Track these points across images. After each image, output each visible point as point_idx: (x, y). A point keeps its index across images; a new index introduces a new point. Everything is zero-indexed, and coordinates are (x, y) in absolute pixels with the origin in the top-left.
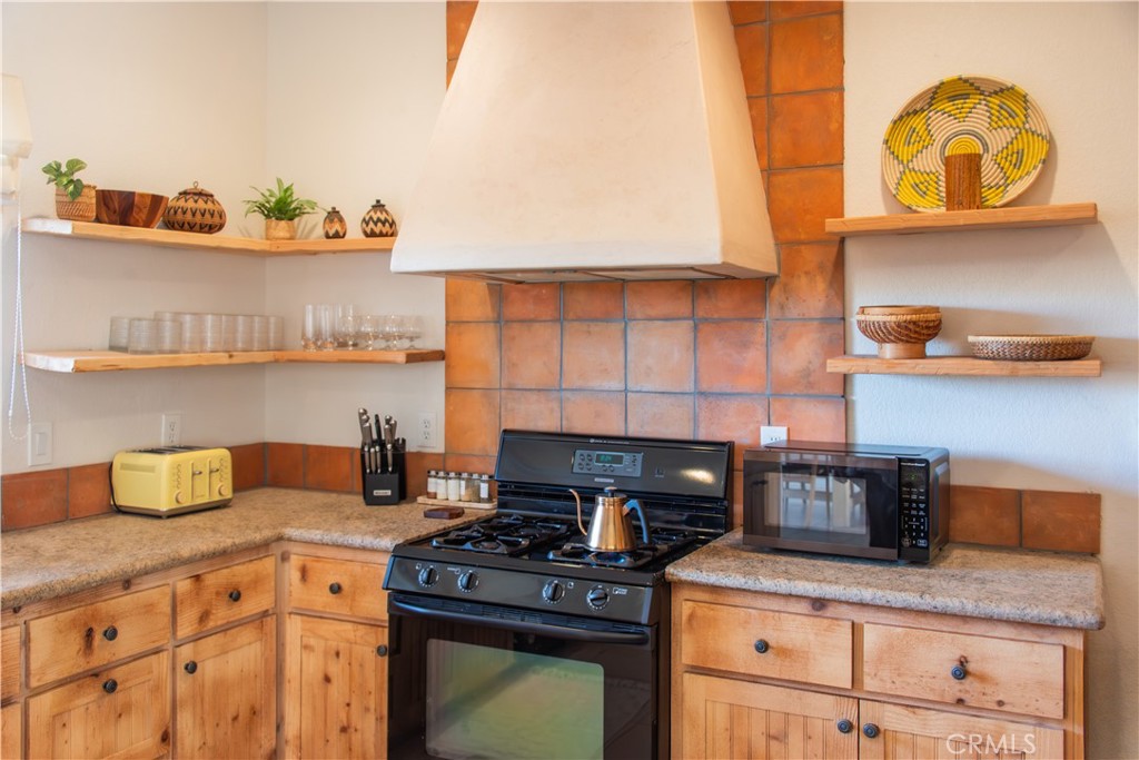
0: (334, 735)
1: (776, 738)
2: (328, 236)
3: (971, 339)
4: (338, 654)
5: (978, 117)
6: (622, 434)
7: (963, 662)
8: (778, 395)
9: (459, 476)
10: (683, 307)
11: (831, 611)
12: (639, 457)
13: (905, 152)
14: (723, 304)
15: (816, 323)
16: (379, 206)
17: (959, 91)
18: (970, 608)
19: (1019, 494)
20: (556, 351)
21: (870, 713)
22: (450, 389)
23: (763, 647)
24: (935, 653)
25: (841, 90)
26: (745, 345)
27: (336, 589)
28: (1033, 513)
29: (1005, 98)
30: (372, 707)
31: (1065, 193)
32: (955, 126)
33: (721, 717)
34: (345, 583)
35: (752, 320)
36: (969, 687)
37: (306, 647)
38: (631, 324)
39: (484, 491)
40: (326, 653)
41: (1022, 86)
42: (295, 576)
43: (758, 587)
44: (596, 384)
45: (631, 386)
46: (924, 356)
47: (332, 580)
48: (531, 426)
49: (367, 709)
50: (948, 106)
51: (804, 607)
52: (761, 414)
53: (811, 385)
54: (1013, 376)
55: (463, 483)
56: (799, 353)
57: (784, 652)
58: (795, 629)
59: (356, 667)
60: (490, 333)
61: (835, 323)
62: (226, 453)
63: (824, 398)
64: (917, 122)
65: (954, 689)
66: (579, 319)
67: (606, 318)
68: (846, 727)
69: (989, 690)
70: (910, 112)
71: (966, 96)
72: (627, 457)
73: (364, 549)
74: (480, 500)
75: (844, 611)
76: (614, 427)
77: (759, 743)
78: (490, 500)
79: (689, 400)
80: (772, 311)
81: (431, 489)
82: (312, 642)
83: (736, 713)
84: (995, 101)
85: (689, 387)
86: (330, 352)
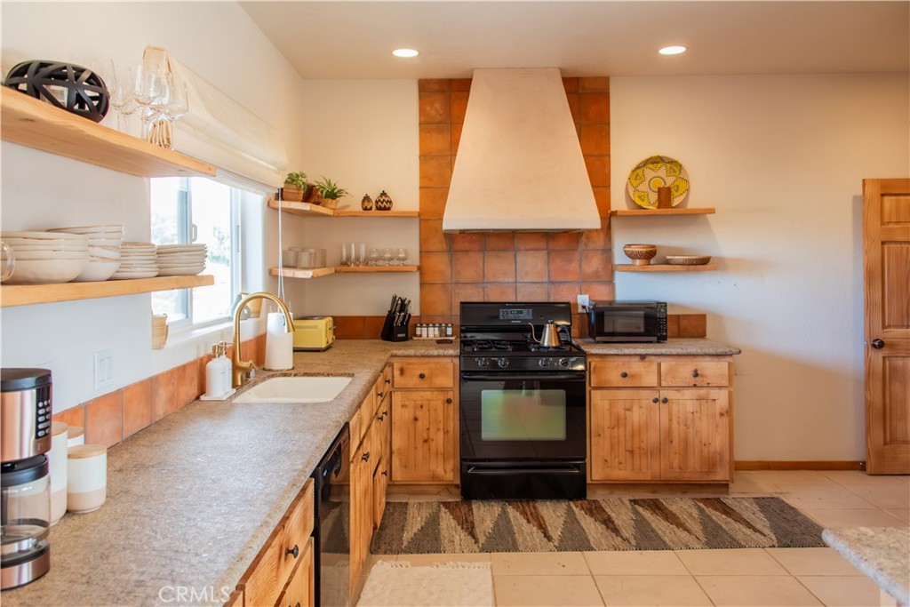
0: (420, 443)
1: (628, 410)
2: (366, 209)
3: (668, 257)
4: (422, 407)
5: (662, 172)
6: (514, 301)
7: (696, 371)
8: (585, 282)
9: (434, 326)
10: (542, 244)
11: (648, 359)
12: (531, 310)
13: (635, 183)
14: (561, 243)
15: (600, 252)
16: (384, 194)
17: (656, 161)
18: (699, 351)
19: (678, 316)
20: (481, 264)
21: (664, 394)
22: (422, 285)
23: (625, 375)
24: (685, 370)
25: (609, 156)
26: (570, 261)
27: (422, 376)
28: (684, 323)
29: (673, 165)
30: (442, 428)
31: (694, 203)
32: (654, 174)
33: (606, 404)
34: (426, 373)
35: (572, 250)
36: (698, 381)
37: (403, 406)
38: (518, 252)
39: (449, 331)
40: (415, 407)
41: (680, 162)
42: (397, 373)
43: (623, 353)
44: (501, 279)
45: (518, 280)
46: (650, 264)
47: (421, 372)
48: (469, 300)
49: (439, 429)
50: (651, 166)
51: (638, 358)
52: (577, 290)
53: (598, 277)
54: (688, 270)
55: (437, 329)
56: (594, 264)
57: (633, 376)
58: (636, 367)
59: (432, 411)
60: (446, 258)
61: (608, 251)
62: (331, 319)
63: (604, 282)
64: (640, 171)
65: (693, 381)
66: (493, 250)
67: (506, 250)
68: (656, 401)
69: (705, 379)
70: (638, 168)
71: (658, 163)
72: (525, 311)
73: (439, 356)
74: (447, 336)
75: (652, 358)
76: (511, 299)
77: (622, 412)
78: (452, 336)
79: (546, 285)
80: (581, 247)
81: (418, 333)
82: (407, 403)
83: (612, 402)
84: (669, 165)
85: (546, 280)
86: (361, 267)
